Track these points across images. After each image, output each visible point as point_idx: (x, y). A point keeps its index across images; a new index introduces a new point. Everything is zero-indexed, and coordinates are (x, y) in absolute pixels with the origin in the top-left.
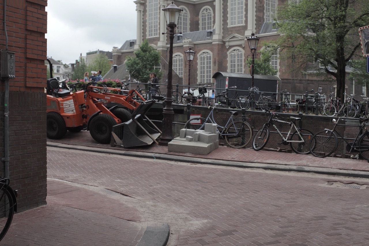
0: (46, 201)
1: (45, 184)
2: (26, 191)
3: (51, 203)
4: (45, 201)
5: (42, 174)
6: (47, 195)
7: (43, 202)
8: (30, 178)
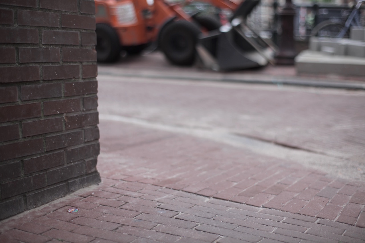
0: (96, 172)
1: (92, 112)
2: (21, 135)
3: (114, 176)
4: (93, 170)
5: (80, 75)
6: (101, 152)
7: (87, 175)
8: (33, 86)
